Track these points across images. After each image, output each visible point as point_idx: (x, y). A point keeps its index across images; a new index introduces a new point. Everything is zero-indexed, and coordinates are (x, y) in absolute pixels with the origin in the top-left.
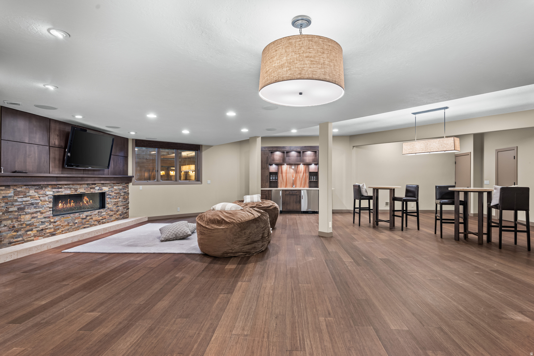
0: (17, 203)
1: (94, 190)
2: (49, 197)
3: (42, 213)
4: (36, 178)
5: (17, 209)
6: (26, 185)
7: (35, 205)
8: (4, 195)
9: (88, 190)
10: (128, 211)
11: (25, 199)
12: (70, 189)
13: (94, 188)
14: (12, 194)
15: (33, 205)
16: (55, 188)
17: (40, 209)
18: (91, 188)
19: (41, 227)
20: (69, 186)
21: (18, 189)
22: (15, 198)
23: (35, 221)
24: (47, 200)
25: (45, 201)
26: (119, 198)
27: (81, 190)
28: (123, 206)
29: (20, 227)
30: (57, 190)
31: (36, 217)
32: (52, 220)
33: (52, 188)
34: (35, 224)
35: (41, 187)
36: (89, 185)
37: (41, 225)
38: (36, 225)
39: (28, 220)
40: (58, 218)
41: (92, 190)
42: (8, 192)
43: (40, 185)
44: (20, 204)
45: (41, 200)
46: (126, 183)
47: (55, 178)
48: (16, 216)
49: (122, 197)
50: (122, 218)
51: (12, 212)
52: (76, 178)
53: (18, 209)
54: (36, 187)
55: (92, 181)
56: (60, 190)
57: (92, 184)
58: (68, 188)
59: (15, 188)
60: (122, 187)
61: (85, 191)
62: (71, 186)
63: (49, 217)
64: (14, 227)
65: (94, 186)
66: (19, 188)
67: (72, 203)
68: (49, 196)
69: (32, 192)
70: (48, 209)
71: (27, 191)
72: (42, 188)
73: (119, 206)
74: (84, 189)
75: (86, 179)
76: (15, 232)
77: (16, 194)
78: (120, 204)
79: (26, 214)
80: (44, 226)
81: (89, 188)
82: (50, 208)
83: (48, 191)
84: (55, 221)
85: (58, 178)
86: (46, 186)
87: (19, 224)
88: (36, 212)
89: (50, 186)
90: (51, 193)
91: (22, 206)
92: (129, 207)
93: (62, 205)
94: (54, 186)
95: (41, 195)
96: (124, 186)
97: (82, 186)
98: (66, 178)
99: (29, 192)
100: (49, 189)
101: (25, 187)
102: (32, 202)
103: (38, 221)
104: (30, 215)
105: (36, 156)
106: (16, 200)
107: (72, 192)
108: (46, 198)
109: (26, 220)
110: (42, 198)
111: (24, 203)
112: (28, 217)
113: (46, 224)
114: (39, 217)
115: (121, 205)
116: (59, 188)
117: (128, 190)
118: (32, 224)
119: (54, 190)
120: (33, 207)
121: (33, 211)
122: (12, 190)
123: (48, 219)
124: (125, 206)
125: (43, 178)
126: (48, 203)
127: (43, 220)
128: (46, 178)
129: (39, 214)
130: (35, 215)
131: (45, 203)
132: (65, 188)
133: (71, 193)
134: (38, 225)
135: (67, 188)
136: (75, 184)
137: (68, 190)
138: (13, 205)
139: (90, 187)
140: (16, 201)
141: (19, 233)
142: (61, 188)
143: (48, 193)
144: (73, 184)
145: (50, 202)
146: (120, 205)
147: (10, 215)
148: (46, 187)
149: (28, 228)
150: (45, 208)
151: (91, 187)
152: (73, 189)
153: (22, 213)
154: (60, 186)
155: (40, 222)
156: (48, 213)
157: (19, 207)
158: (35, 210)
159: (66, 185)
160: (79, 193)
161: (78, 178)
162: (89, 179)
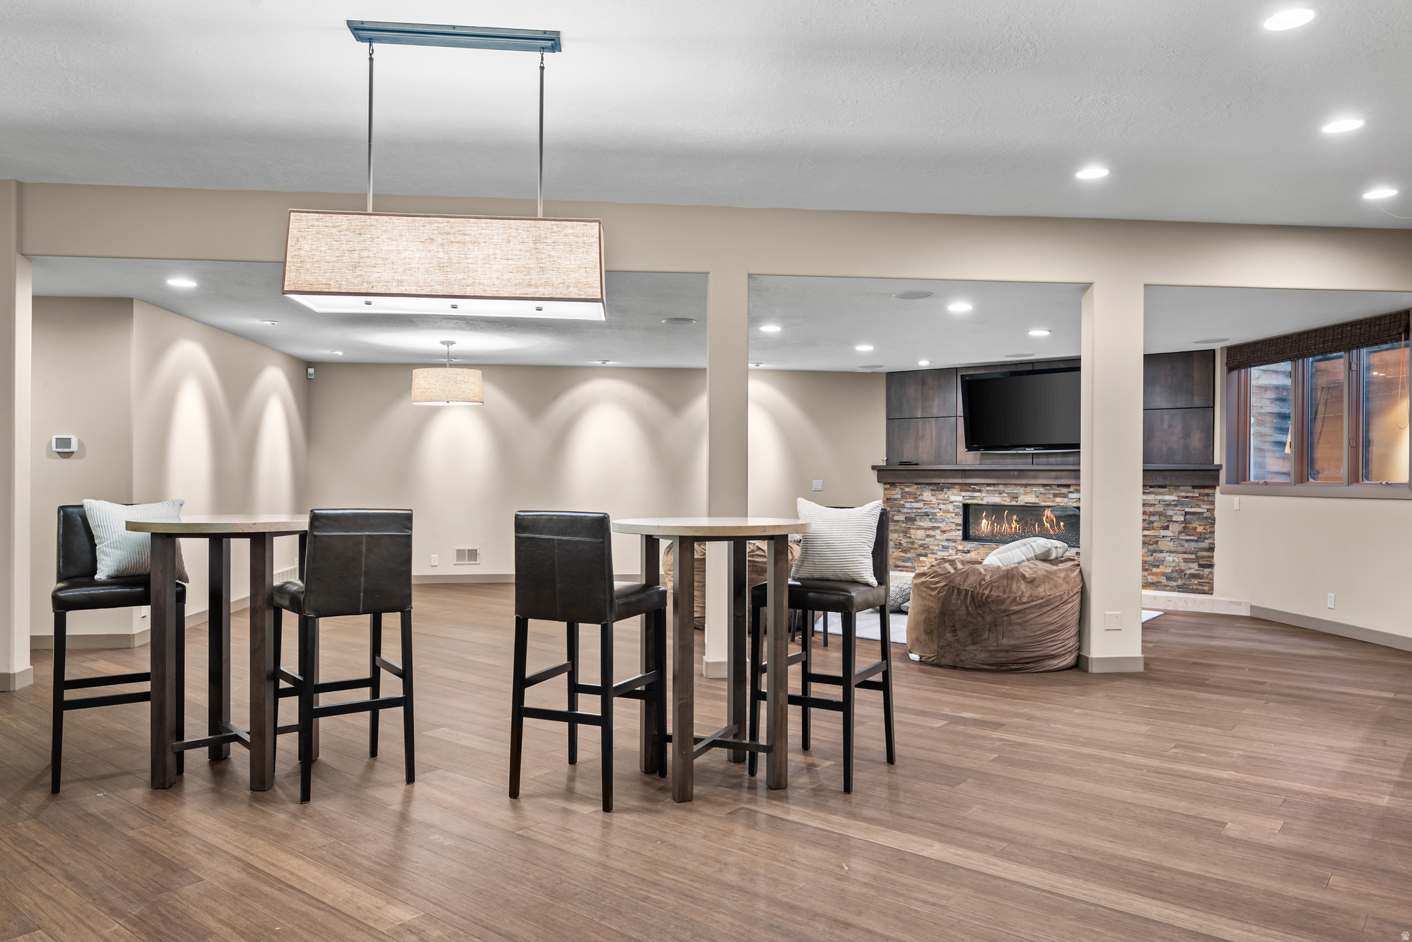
0: (905, 510)
1: (1065, 500)
2: (954, 506)
3: (944, 532)
4: (927, 472)
5: (904, 519)
6: (917, 484)
7: (930, 517)
8: (888, 497)
9: (1047, 500)
10: (1212, 573)
11: (915, 505)
12: (1000, 493)
13: (1065, 496)
14: (899, 496)
15: (928, 515)
16: (968, 491)
17: (939, 525)
18: (1056, 495)
19: (940, 553)
20: (995, 489)
21: (907, 489)
22: (902, 502)
23: (932, 543)
24: (951, 510)
25: (947, 511)
26: (1167, 528)
27: (1028, 498)
28: (1185, 553)
29: (910, 546)
30: (969, 494)
31: (934, 536)
32: (960, 547)
33: (961, 490)
34: (931, 547)
35: (939, 488)
36: (1048, 488)
37: (940, 551)
38: (933, 550)
39: (921, 538)
40: (972, 545)
41: (1058, 500)
42: (893, 492)
43: (939, 484)
44: (910, 511)
45: (940, 509)
46: (1194, 487)
47: (961, 473)
48: (904, 529)
49: (1174, 528)
50: (1178, 587)
51: (898, 521)
52: (1007, 472)
53: (906, 518)
54: (932, 487)
55: (1049, 478)
56: (976, 494)
57: (1059, 486)
58: (995, 491)
59: (902, 487)
60: (1176, 498)
61: (1037, 501)
62: (1001, 488)
63: (955, 541)
64: (900, 544)
65: (1064, 490)
66: (908, 487)
67: (1014, 522)
68: (954, 504)
69: (927, 495)
70: (954, 527)
71: (919, 493)
72: (942, 490)
73: (1161, 552)
74: (1034, 496)
75: (1031, 473)
76: (902, 551)
77: (905, 495)
78: (1165, 545)
79: (918, 529)
80: (946, 554)
81: (1049, 494)
82: (957, 525)
83: (953, 494)
84: (966, 549)
85: (966, 473)
86: (950, 485)
87: (908, 542)
88: (934, 528)
89: (957, 487)
90: (960, 499)
91: (913, 515)
92: (1216, 561)
93: (988, 524)
94: (964, 487)
95: (941, 501)
96: (1183, 494)
97: (1029, 489)
98: (983, 473)
99: (921, 495)
100: (955, 491)
101: (915, 487)
102: (926, 510)
103: (936, 543)
104: (923, 531)
105: (934, 436)
106: (903, 504)
107: (1005, 501)
108: (950, 507)
109: (918, 538)
110: (941, 506)
111: (914, 511)
112: (921, 533)
113: (951, 551)
114: (938, 537)
115: (1172, 549)
116: (974, 491)
117: (1212, 510)
118: (926, 546)
119: (963, 494)
120: (927, 519)
121: (928, 525)
122: (898, 489)
123: (953, 544)
124: (1194, 556)
125: (938, 472)
126: (953, 515)
127: (946, 544)
128: (943, 473)
129: (938, 532)
130: (931, 533)
131: (949, 515)
132: (987, 490)
133: (1003, 503)
134: (937, 550)
135: (992, 491)
136: (1012, 484)
137: (996, 495)
138: (899, 511)
139: (1051, 492)
140: (903, 506)
141: (908, 555)
142: (979, 491)
143: (953, 498)
144: (1005, 484)
145: (957, 514)
146: (1166, 549)
147: (896, 525)
148: (949, 488)
149: (920, 551)
150: (947, 523)
151: (1055, 492)
152: (1006, 495)
153: (913, 527)
154: (977, 488)
155: (941, 546)
156: (954, 534)
157: (908, 515)
158: (931, 524)
159: (988, 485)
160: (1022, 504)
161: (1011, 473)
162: (1041, 474)
